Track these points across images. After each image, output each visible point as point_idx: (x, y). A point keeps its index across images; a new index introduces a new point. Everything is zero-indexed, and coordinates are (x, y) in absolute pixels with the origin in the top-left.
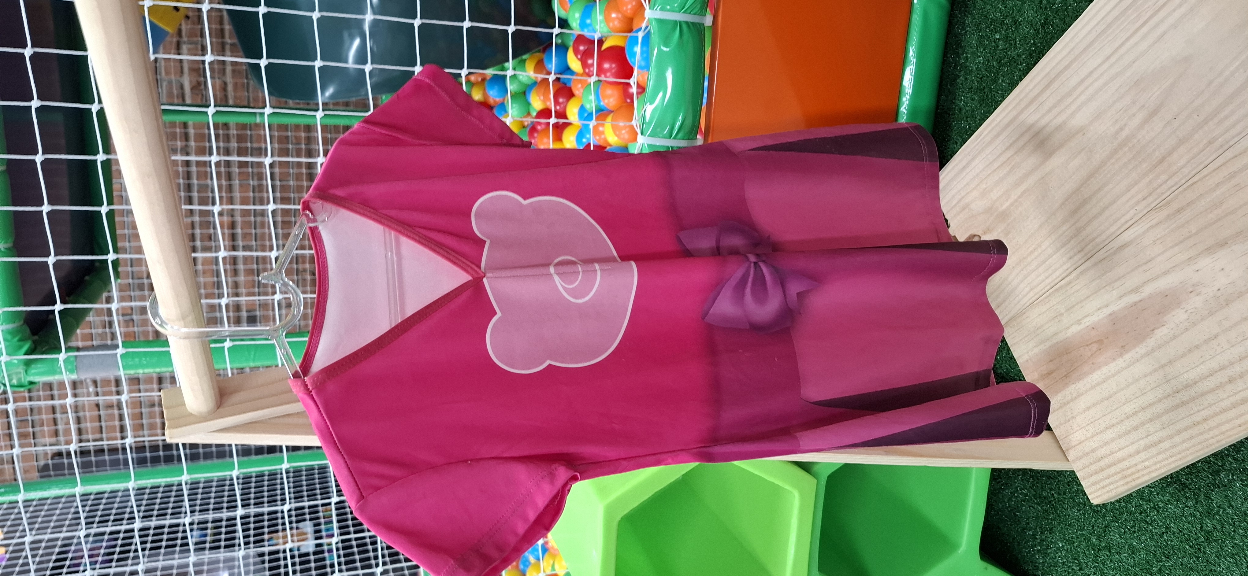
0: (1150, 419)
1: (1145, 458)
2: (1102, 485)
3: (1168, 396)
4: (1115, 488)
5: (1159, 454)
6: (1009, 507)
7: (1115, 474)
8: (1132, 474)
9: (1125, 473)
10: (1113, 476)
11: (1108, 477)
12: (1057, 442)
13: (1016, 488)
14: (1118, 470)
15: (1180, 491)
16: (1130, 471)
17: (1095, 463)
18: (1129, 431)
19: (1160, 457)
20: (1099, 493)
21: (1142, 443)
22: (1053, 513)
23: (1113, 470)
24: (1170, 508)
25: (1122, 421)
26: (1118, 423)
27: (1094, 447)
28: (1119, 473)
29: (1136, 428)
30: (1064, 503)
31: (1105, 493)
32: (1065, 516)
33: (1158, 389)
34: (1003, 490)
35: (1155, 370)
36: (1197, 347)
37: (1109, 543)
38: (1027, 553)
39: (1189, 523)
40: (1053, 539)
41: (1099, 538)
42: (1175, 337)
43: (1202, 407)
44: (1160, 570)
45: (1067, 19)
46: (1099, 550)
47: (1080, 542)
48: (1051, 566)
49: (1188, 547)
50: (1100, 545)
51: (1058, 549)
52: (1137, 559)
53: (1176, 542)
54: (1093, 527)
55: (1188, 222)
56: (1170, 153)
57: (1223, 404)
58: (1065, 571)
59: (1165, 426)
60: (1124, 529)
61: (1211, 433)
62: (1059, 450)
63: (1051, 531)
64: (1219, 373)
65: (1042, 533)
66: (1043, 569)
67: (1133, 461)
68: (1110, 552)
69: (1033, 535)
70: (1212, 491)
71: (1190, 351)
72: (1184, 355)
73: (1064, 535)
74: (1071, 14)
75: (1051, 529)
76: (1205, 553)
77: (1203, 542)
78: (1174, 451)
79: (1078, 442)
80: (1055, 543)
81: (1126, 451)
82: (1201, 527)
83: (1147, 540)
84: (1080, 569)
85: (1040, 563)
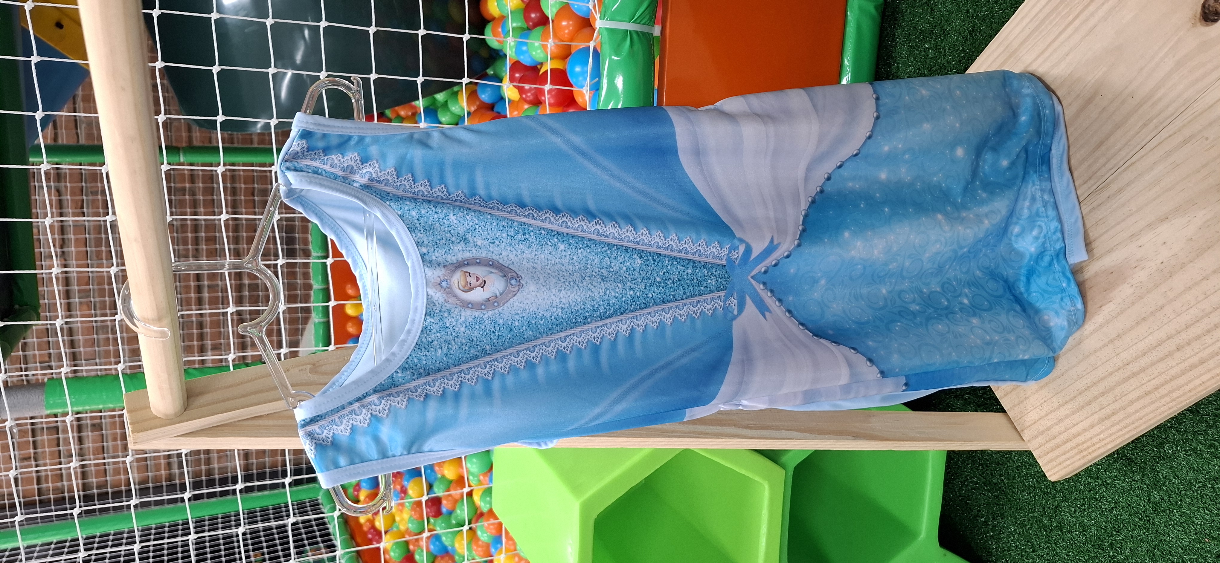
0: (1102, 393)
1: (1099, 431)
2: (1058, 461)
3: (1119, 369)
4: (1072, 464)
5: (1112, 426)
6: (960, 496)
7: (1071, 449)
8: (1088, 448)
9: (1080, 447)
10: (1069, 451)
11: (1064, 454)
12: (1012, 423)
13: (966, 477)
14: (1074, 445)
15: (1126, 467)
16: (1085, 446)
17: (1050, 440)
18: (1083, 407)
19: (1114, 429)
20: (1056, 470)
21: (1096, 417)
22: (1004, 499)
23: (1069, 446)
24: (1118, 483)
25: (1075, 397)
26: (1071, 400)
27: (1048, 425)
28: (1075, 448)
29: (1089, 403)
30: (1014, 488)
31: (1062, 469)
32: (1016, 500)
33: (1108, 363)
34: (954, 479)
35: (1105, 346)
36: (1144, 319)
37: (1060, 523)
38: (980, 541)
39: (1137, 496)
40: (1005, 523)
41: (1050, 519)
42: (1122, 312)
43: (1152, 377)
44: (1112, 544)
45: (994, 26)
46: (1051, 530)
47: (1032, 524)
48: (1005, 550)
49: (1137, 520)
50: (1051, 526)
51: (1011, 533)
52: (1088, 536)
53: (1125, 516)
54: (1044, 508)
55: (1128, 201)
56: (1107, 138)
57: (1172, 372)
58: (1019, 554)
59: (1118, 398)
60: (1075, 508)
61: (1163, 401)
62: (1014, 431)
63: (1003, 516)
64: (1167, 342)
65: (993, 519)
66: (997, 554)
67: (1088, 435)
68: (1061, 531)
69: (985, 522)
70: (1158, 463)
71: (1138, 323)
72: (1132, 328)
73: (1016, 519)
74: (997, 21)
75: (1002, 514)
76: (1153, 524)
77: (1151, 514)
78: (1128, 421)
79: (1033, 422)
80: (1007, 528)
81: (1080, 427)
82: (1149, 500)
83: (1097, 517)
84: (1034, 551)
85: (993, 549)
